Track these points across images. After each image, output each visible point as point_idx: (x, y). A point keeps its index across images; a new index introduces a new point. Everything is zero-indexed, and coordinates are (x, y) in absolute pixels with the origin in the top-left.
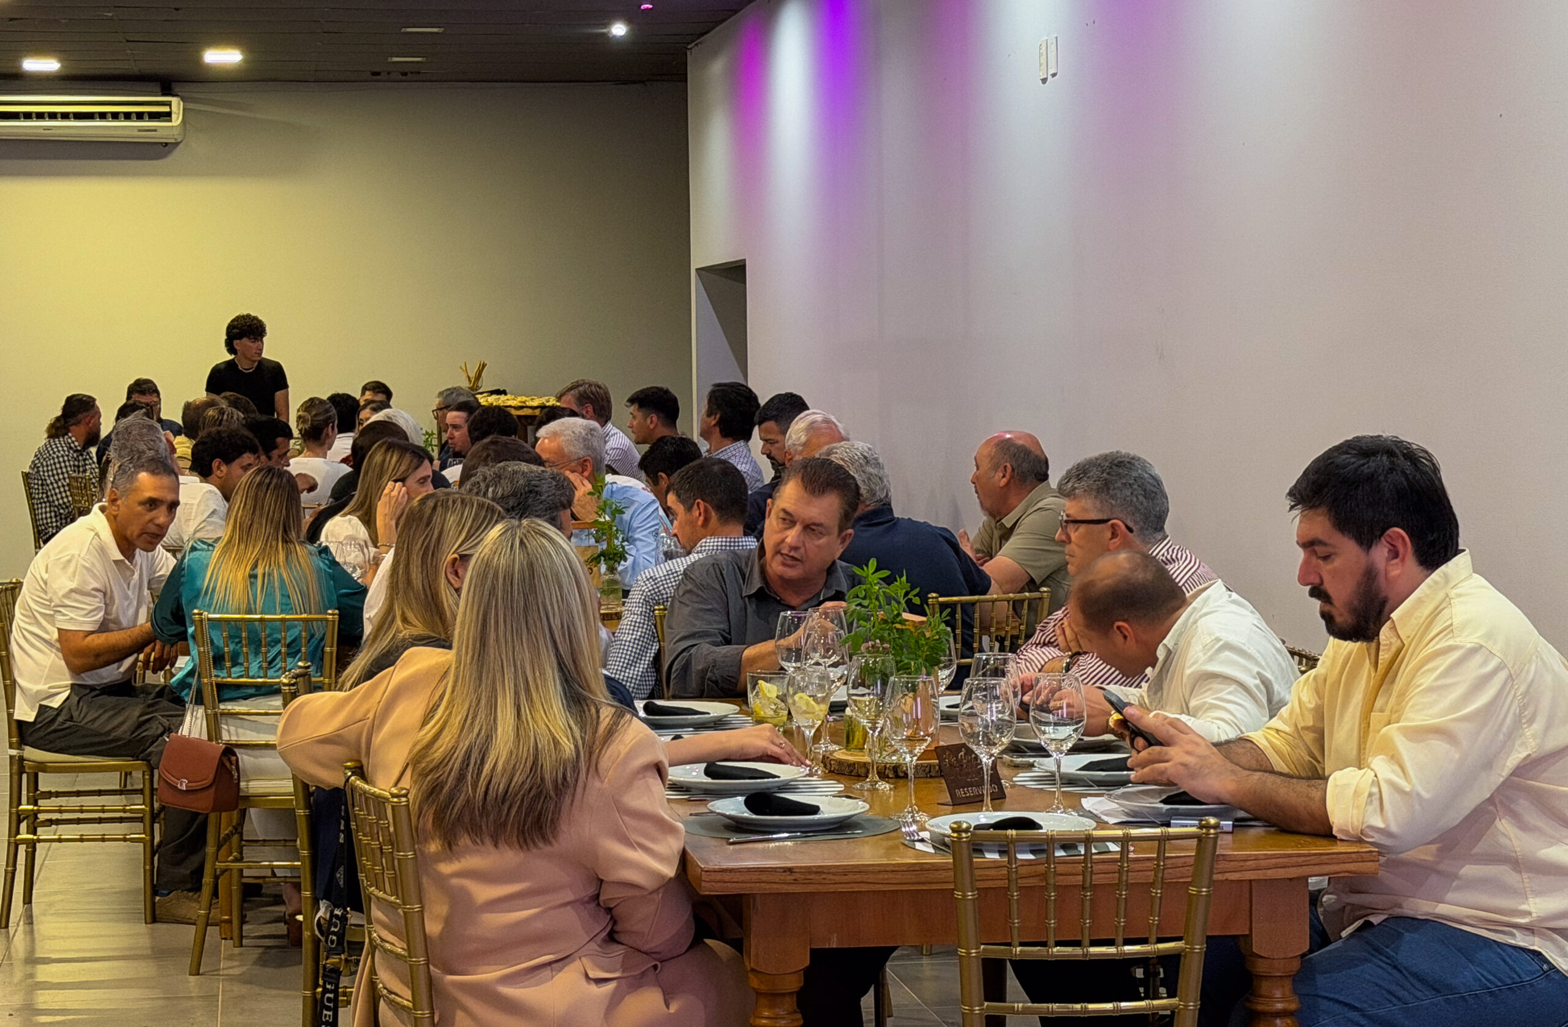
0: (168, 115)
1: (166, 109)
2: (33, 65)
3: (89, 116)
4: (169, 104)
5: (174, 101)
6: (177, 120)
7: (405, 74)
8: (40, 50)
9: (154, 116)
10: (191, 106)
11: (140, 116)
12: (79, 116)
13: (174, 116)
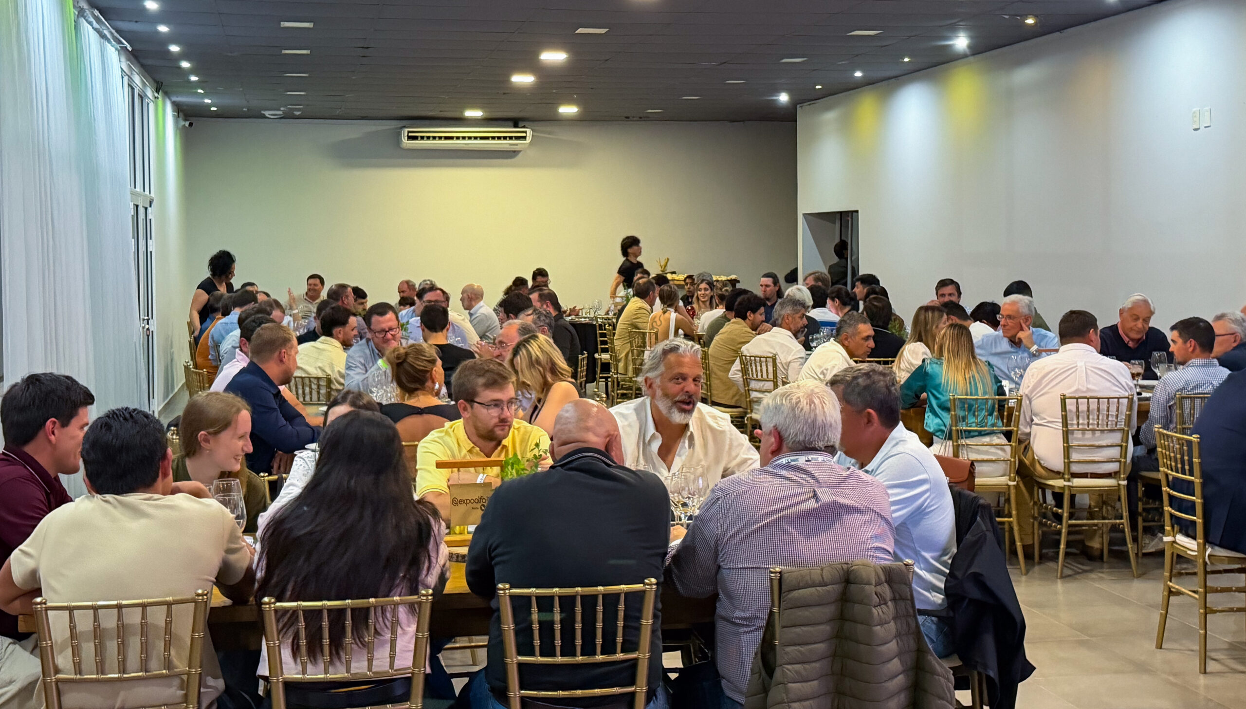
0: (524, 138)
1: (524, 135)
2: (470, 113)
3: (487, 138)
4: (525, 132)
5: (528, 130)
6: (529, 140)
7: (640, 118)
8: (473, 106)
9: (517, 138)
10: (535, 134)
11: (511, 138)
12: (482, 138)
13: (527, 138)
